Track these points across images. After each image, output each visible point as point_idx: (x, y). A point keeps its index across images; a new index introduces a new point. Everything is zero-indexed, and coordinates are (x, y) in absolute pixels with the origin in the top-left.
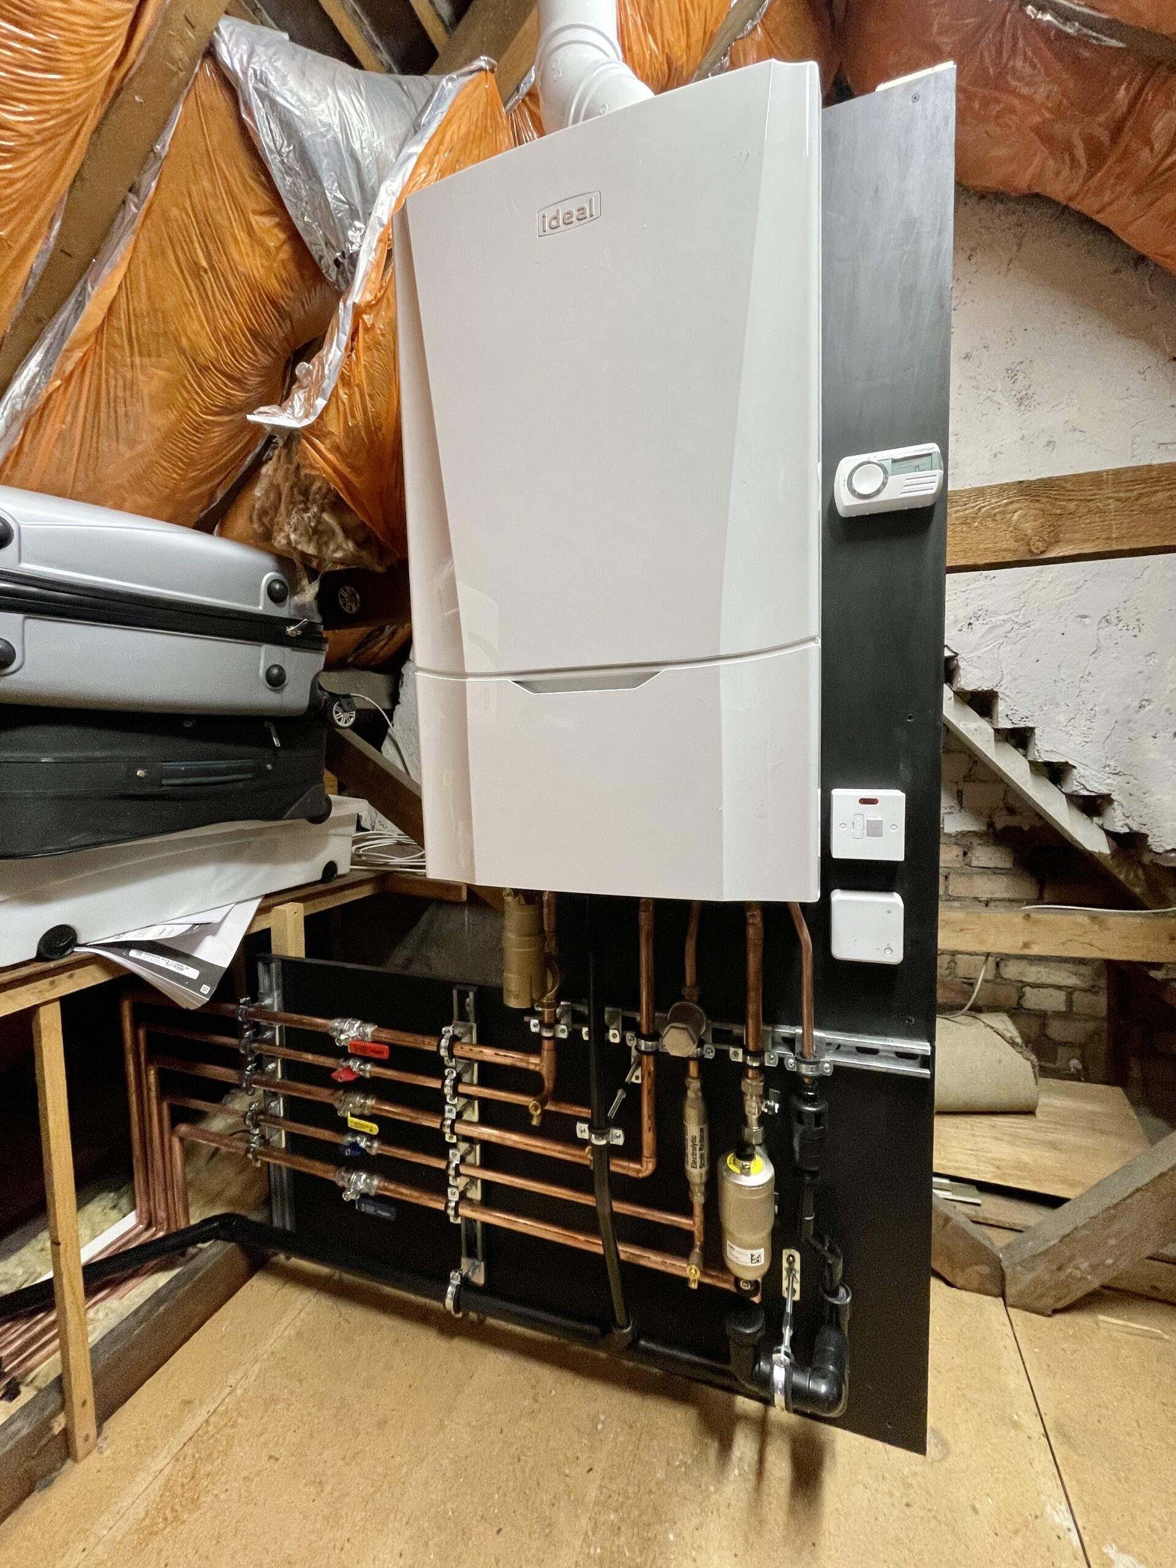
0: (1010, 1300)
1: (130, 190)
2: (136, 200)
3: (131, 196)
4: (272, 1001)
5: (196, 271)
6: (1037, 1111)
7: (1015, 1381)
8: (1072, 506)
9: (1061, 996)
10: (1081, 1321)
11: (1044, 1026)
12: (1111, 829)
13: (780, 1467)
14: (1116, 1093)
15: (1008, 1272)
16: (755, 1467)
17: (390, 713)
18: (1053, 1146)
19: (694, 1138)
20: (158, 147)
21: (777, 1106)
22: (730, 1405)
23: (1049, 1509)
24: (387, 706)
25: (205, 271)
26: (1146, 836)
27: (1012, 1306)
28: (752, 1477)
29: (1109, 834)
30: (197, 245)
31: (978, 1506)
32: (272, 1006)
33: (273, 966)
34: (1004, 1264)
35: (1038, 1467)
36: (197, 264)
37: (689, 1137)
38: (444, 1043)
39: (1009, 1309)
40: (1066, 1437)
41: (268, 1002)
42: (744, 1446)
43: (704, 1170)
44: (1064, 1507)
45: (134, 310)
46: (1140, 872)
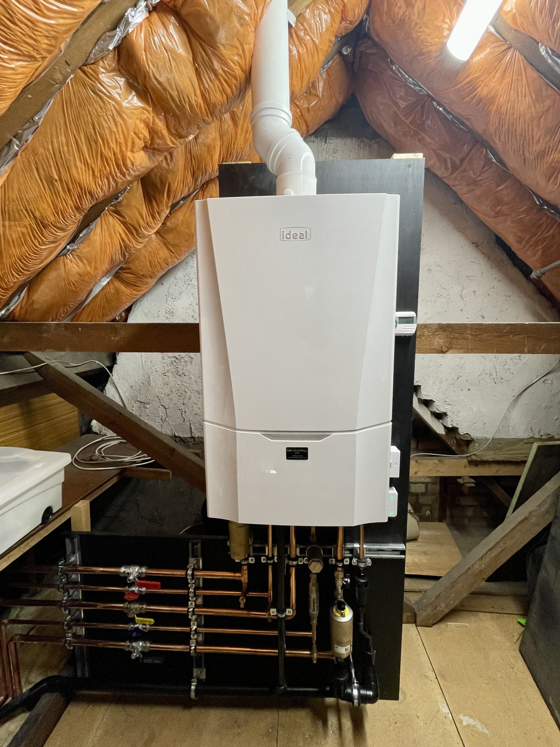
0: (417, 624)
1: (14, 137)
2: (18, 143)
3: (14, 139)
4: (75, 558)
5: (50, 181)
6: (419, 539)
7: (424, 658)
8: (456, 335)
9: (423, 486)
10: (442, 625)
11: (418, 499)
12: (446, 426)
13: (347, 724)
14: (443, 525)
15: (418, 613)
16: (337, 726)
17: (111, 368)
18: (425, 553)
19: (314, 599)
20: (37, 118)
21: (349, 581)
22: (323, 702)
23: (441, 707)
24: (108, 364)
25: (56, 181)
26: (457, 428)
27: (419, 626)
28: (337, 732)
29: (445, 427)
30: (53, 168)
31: (418, 715)
32: (76, 561)
33: (76, 540)
34: (416, 610)
35: (436, 692)
36: (52, 177)
37: (312, 600)
38: (190, 572)
39: (418, 628)
40: (443, 677)
41: (73, 559)
42: (332, 720)
43: (317, 611)
44: (445, 705)
45: (8, 198)
46: (455, 441)
